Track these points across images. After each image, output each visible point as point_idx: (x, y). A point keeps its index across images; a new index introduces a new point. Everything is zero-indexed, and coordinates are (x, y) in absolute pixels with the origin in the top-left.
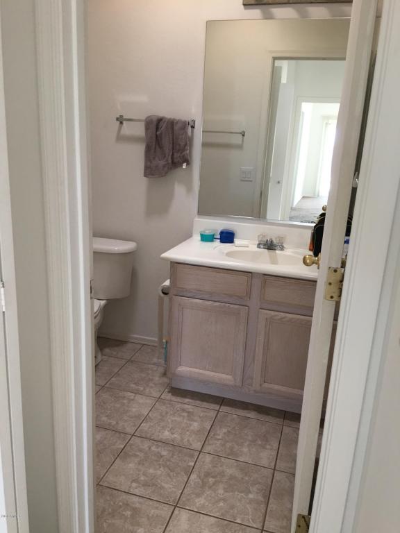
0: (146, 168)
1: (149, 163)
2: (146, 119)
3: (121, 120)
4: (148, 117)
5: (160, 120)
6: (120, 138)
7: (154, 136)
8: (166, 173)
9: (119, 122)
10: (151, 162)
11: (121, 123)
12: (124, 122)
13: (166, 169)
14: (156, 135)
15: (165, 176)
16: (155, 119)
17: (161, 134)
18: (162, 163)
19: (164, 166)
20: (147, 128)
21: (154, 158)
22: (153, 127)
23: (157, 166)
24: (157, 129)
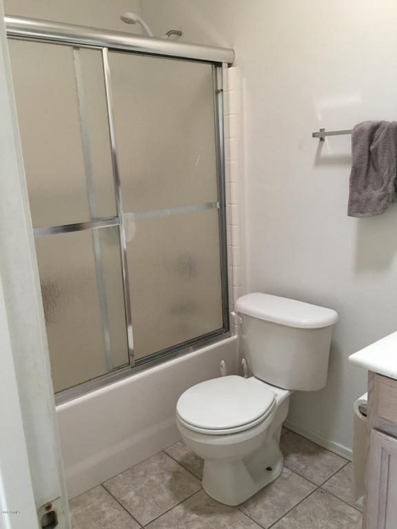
0: (352, 202)
1: (356, 195)
2: (354, 129)
3: (321, 136)
4: (358, 125)
5: (375, 128)
6: (321, 161)
7: (366, 152)
8: (385, 209)
9: (318, 139)
10: (360, 194)
11: (322, 139)
12: (326, 138)
13: (383, 202)
14: (369, 151)
15: (382, 213)
16: (367, 127)
17: (376, 149)
18: (378, 193)
19: (381, 199)
20: (355, 142)
21: (365, 188)
22: (364, 139)
23: (368, 200)
24: (371, 141)
